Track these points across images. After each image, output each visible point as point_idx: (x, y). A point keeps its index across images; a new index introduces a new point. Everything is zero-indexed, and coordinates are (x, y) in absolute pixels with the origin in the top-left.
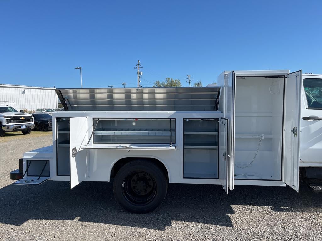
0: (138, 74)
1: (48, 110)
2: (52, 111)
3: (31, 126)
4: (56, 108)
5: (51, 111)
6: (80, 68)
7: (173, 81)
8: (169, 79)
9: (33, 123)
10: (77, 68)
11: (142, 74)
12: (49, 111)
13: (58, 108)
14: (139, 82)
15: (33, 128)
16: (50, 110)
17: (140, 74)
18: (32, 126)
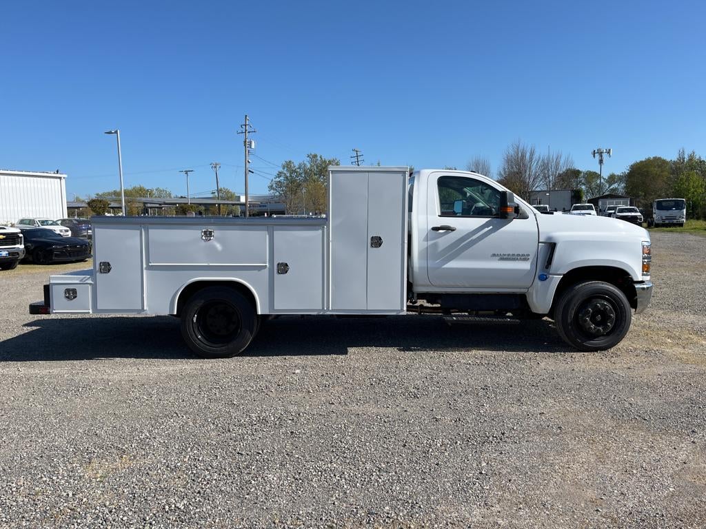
0: (245, 145)
1: (43, 222)
2: (54, 223)
3: (18, 254)
4: (62, 218)
5: (51, 224)
6: (116, 132)
7: (325, 161)
8: (315, 156)
9: (22, 246)
10: (110, 133)
11: (253, 146)
12: (47, 225)
13: (66, 217)
14: (247, 162)
15: (23, 257)
16: (50, 222)
17: (250, 145)
18: (20, 253)
